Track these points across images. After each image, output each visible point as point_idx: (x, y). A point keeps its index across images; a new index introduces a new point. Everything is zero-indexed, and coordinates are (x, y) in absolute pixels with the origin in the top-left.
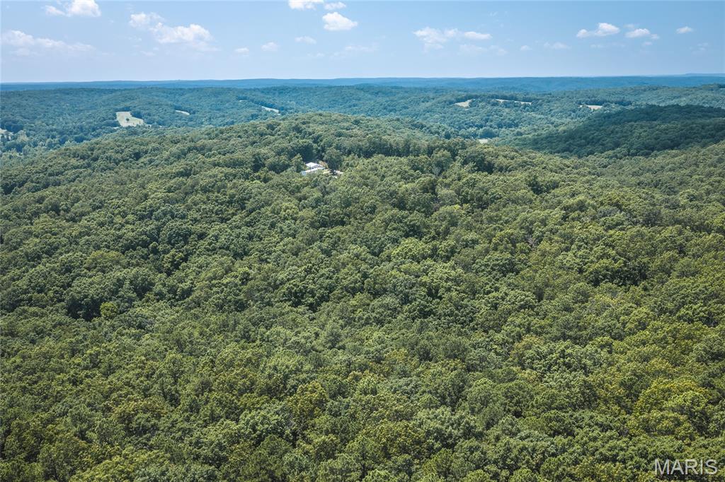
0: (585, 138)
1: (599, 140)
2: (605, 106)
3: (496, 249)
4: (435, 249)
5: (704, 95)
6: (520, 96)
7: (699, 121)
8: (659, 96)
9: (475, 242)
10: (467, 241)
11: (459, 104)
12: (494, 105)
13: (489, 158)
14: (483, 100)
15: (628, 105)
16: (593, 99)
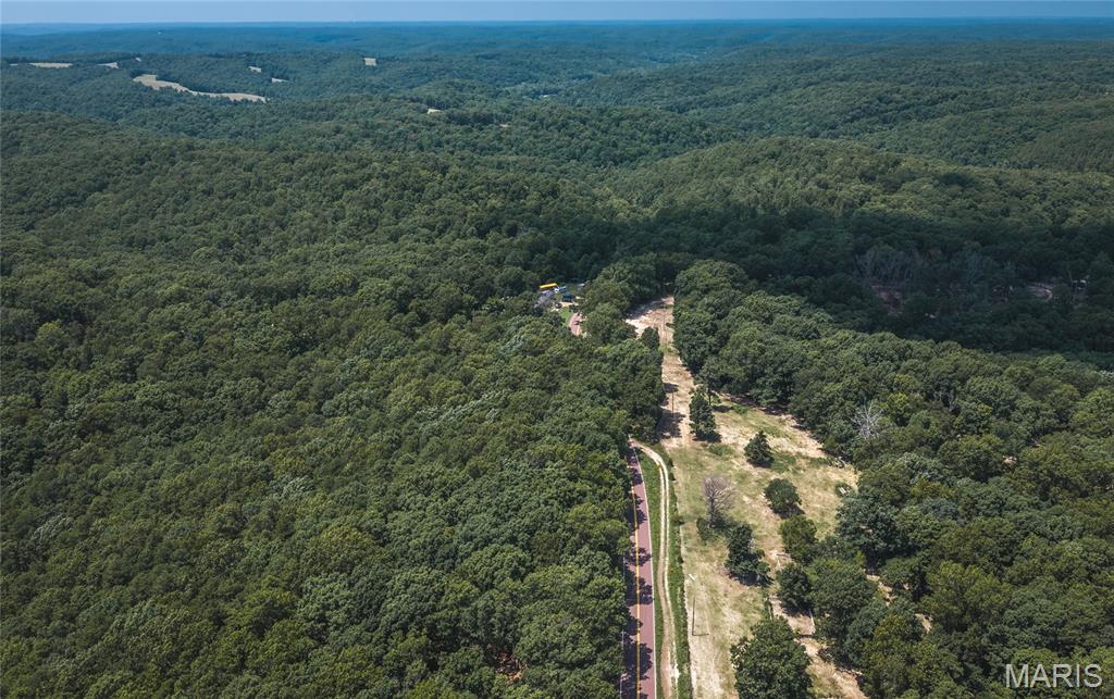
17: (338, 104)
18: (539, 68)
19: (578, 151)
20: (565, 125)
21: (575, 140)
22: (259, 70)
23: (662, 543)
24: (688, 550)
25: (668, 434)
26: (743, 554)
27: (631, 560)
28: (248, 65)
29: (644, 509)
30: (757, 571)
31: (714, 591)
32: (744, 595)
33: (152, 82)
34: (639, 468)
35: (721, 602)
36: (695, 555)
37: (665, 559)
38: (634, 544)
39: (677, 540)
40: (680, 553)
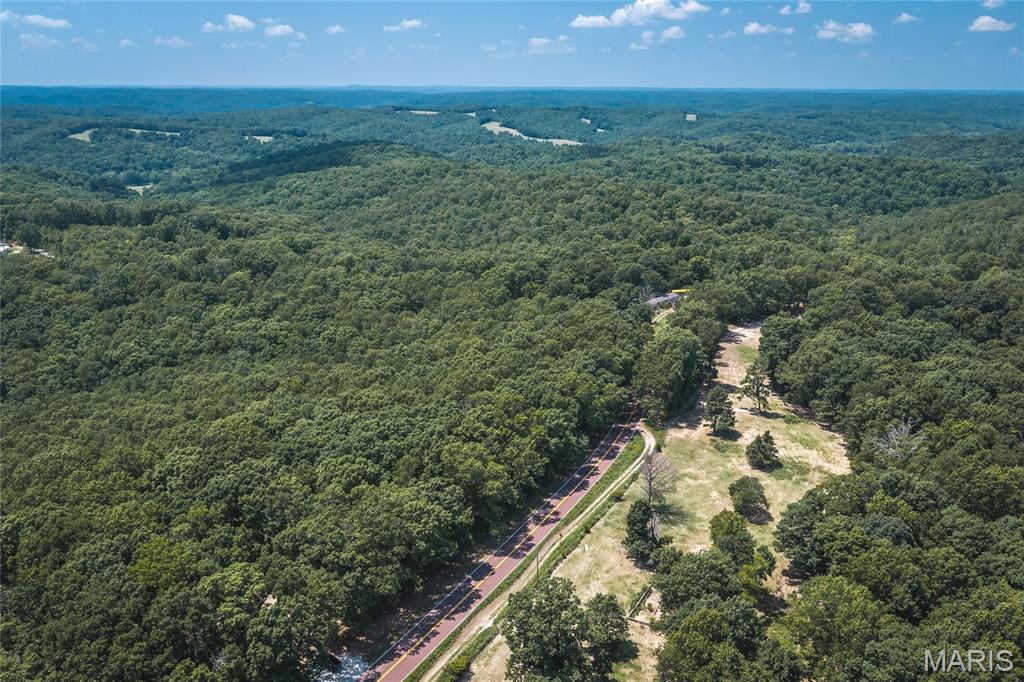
0: (287, 188)
1: (304, 189)
2: (276, 138)
6: (160, 123)
8: (333, 122)
9: (284, 300)
12: (129, 137)
13: (222, 222)
14: (110, 131)
15: (304, 136)
16: (257, 127)
17: (630, 147)
18: (859, 128)
19: (844, 196)
20: (837, 171)
21: (844, 186)
22: (588, 122)
23: (584, 513)
24: (606, 524)
25: (684, 425)
26: (637, 532)
27: (537, 519)
28: (581, 117)
29: (593, 481)
30: (652, 555)
31: (598, 565)
32: (628, 576)
33: (494, 127)
34: (623, 447)
35: (596, 576)
36: (609, 530)
37: (574, 527)
38: (553, 507)
39: (601, 513)
40: (593, 525)
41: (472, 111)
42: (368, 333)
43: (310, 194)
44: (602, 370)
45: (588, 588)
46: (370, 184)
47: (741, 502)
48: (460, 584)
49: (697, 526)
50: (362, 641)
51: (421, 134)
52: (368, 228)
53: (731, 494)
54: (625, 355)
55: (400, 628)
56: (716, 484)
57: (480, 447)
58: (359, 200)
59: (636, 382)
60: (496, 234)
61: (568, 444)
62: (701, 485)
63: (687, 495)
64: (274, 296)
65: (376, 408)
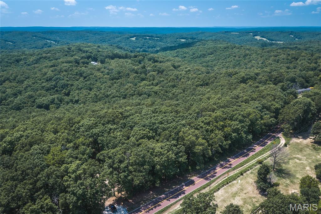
0: (183, 52)
2: (187, 40)
3: (169, 82)
4: (152, 83)
5: (220, 35)
6: (155, 35)
7: (219, 45)
8: (205, 36)
9: (163, 81)
10: (161, 81)
11: (131, 39)
12: (145, 39)
13: (156, 59)
14: (140, 37)
15: (194, 39)
16: (182, 37)
22: (293, 36)
23: (243, 166)
24: (251, 173)
25: (301, 137)
26: (261, 178)
27: (222, 166)
28: (290, 35)
29: (251, 154)
30: (267, 190)
31: (242, 190)
32: (254, 198)
33: (258, 38)
34: (269, 142)
35: (239, 194)
36: (252, 175)
37: (237, 171)
38: (230, 162)
39: (251, 168)
40: (245, 172)
41: (251, 33)
42: (186, 92)
43: (189, 54)
44: (265, 110)
45: (234, 199)
46: (208, 51)
47: (319, 174)
48: (178, 186)
49: (295, 181)
50: (130, 202)
51: (232, 39)
52: (204, 64)
53: (316, 169)
54: (277, 105)
55: (147, 200)
56: (310, 164)
57: (197, 132)
58: (204, 56)
59: (280, 117)
60: (246, 66)
61: (242, 137)
62: (302, 163)
63: (294, 166)
64: (160, 80)
65: (165, 113)
